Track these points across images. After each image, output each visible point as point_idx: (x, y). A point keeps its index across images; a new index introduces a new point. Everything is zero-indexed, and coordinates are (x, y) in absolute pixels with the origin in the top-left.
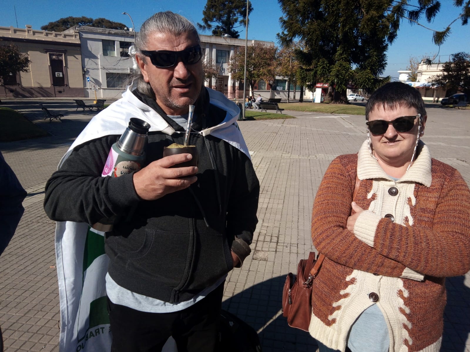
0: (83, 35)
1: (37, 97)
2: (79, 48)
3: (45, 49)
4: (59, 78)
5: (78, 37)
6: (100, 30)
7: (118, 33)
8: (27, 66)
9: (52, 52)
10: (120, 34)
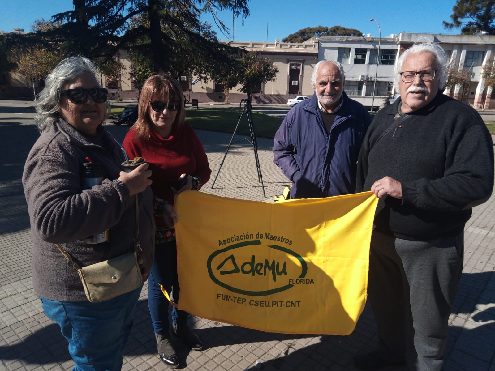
0: (321, 45)
1: (274, 103)
2: (316, 57)
3: (287, 60)
4: (295, 86)
5: (317, 47)
6: (338, 38)
7: (355, 40)
8: (275, 76)
9: (292, 62)
10: (357, 41)
